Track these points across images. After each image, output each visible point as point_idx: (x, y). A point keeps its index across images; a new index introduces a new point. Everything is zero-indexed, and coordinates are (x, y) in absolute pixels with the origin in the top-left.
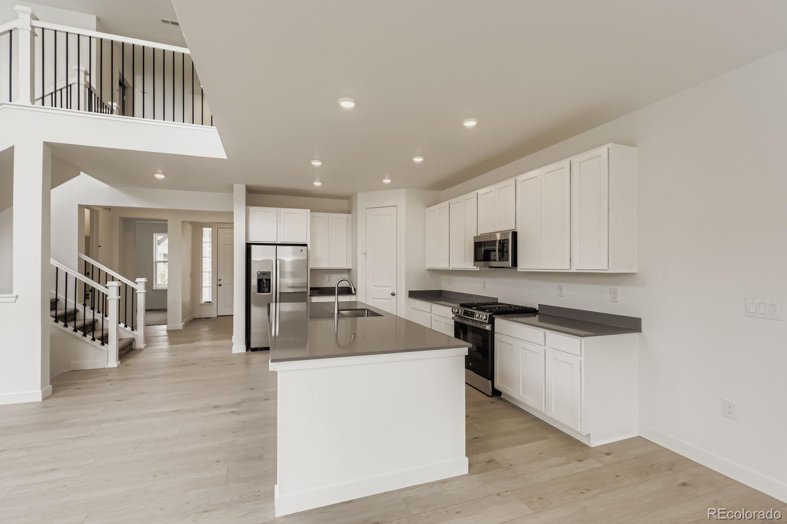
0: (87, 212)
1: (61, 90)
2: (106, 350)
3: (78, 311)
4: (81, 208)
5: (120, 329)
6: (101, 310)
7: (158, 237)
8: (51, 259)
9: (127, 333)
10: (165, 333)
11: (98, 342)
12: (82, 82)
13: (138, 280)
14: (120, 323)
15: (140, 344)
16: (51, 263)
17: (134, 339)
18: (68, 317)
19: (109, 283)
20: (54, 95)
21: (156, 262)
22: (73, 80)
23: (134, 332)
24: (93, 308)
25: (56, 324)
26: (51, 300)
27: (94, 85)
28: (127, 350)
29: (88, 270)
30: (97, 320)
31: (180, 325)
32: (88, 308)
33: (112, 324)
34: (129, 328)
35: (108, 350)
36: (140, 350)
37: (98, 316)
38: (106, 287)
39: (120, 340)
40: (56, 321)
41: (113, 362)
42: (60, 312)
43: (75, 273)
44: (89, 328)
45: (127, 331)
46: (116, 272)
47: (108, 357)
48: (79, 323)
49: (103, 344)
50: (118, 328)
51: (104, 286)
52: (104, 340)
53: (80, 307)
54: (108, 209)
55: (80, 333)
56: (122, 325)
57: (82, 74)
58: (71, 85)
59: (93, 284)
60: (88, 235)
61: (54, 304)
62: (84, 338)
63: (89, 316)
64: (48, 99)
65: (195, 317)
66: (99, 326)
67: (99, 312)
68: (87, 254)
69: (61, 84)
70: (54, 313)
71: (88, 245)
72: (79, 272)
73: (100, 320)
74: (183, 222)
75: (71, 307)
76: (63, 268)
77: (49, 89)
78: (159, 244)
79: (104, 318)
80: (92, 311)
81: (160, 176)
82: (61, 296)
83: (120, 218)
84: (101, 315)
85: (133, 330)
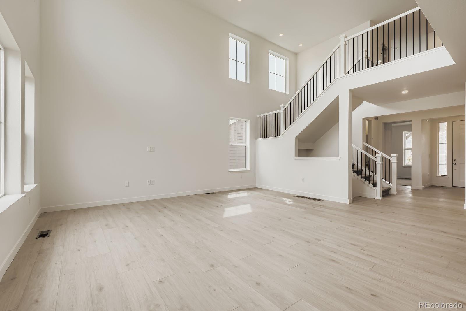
0: (367, 122)
1: (355, 65)
2: (375, 189)
3: (363, 170)
4: (364, 119)
5: (382, 182)
6: (373, 171)
7: (406, 134)
8: (352, 144)
9: (386, 185)
10: (410, 190)
11: (371, 185)
12: (364, 56)
13: (392, 155)
14: (382, 179)
15: (393, 191)
16: (352, 145)
17: (390, 189)
18: (359, 172)
19: (377, 155)
20: (353, 68)
21: (405, 149)
22: (360, 57)
23: (391, 184)
24: (369, 170)
25: (353, 174)
26: (352, 164)
27: (369, 56)
28: (386, 193)
29: (366, 149)
30: (371, 176)
31: (420, 187)
32: (367, 169)
33: (378, 178)
34: (387, 182)
35: (376, 190)
36: (393, 195)
37: (372, 174)
38: (376, 157)
39: (382, 187)
40: (354, 172)
41: (379, 197)
42: (355, 169)
43: (361, 150)
44: (368, 178)
45: (386, 183)
46: (381, 151)
47: (376, 193)
48: (363, 175)
49: (374, 186)
50: (381, 181)
51: (374, 156)
52: (375, 185)
53: (363, 168)
54: (376, 118)
55: (363, 180)
56: (384, 180)
57: (364, 53)
58: (359, 61)
59: (369, 155)
60: (367, 134)
61: (353, 165)
62: (365, 182)
63: (367, 173)
64: (350, 71)
65: (433, 185)
66: (372, 178)
67: (372, 172)
68: (367, 142)
69: (356, 62)
70: (353, 169)
71: (367, 138)
72: (363, 149)
73: (373, 176)
74: (423, 120)
75: (360, 168)
76: (356, 148)
77: (351, 66)
78: (407, 139)
79: (375, 175)
80: (369, 171)
81: (405, 92)
82: (356, 163)
83: (383, 123)
84: (373, 173)
85: (389, 183)
